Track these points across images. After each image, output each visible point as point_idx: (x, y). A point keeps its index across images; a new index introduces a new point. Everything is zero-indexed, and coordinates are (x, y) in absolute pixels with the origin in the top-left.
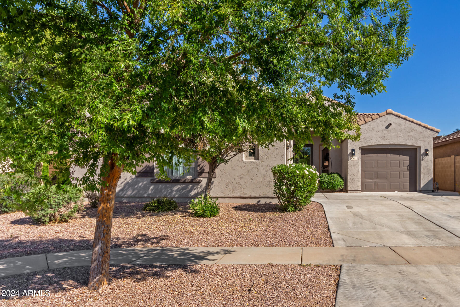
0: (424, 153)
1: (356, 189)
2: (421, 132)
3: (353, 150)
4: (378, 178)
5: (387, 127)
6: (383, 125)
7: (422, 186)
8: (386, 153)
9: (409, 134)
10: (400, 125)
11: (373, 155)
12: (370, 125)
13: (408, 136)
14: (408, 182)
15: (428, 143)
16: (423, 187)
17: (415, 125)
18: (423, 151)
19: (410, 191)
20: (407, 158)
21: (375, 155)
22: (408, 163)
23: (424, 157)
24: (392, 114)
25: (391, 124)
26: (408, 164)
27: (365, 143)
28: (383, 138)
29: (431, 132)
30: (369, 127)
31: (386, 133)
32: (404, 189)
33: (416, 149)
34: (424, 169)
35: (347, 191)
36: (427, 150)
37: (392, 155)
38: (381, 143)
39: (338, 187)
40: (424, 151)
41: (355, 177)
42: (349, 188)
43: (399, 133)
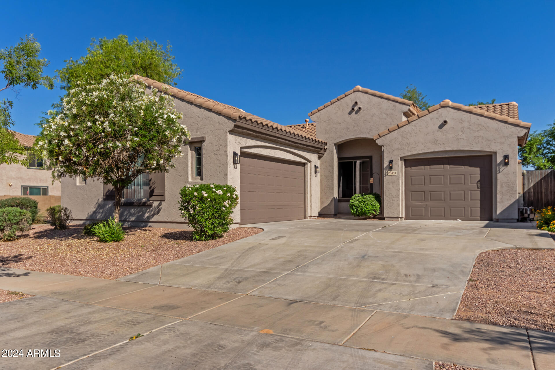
0: (501, 161)
1: (396, 216)
2: (496, 130)
3: (391, 162)
4: (431, 200)
5: (441, 127)
6: (434, 124)
7: (498, 212)
8: (443, 164)
9: (476, 134)
10: (462, 121)
11: (423, 167)
12: (415, 126)
13: (475, 137)
14: (479, 205)
15: (510, 145)
16: (501, 213)
17: (487, 119)
18: (499, 159)
19: (481, 220)
20: (477, 170)
21: (425, 167)
22: (478, 177)
23: (502, 168)
24: (448, 107)
25: (445, 122)
26: (479, 179)
27: (409, 151)
28: (435, 142)
29: (514, 128)
30: (414, 127)
31: (439, 135)
32: (471, 216)
33: (491, 155)
34: (502, 186)
35: (383, 219)
36: (506, 157)
37: (451, 166)
38: (432, 151)
39: (369, 213)
40: (502, 159)
41: (394, 199)
42: (385, 215)
43: (460, 133)
